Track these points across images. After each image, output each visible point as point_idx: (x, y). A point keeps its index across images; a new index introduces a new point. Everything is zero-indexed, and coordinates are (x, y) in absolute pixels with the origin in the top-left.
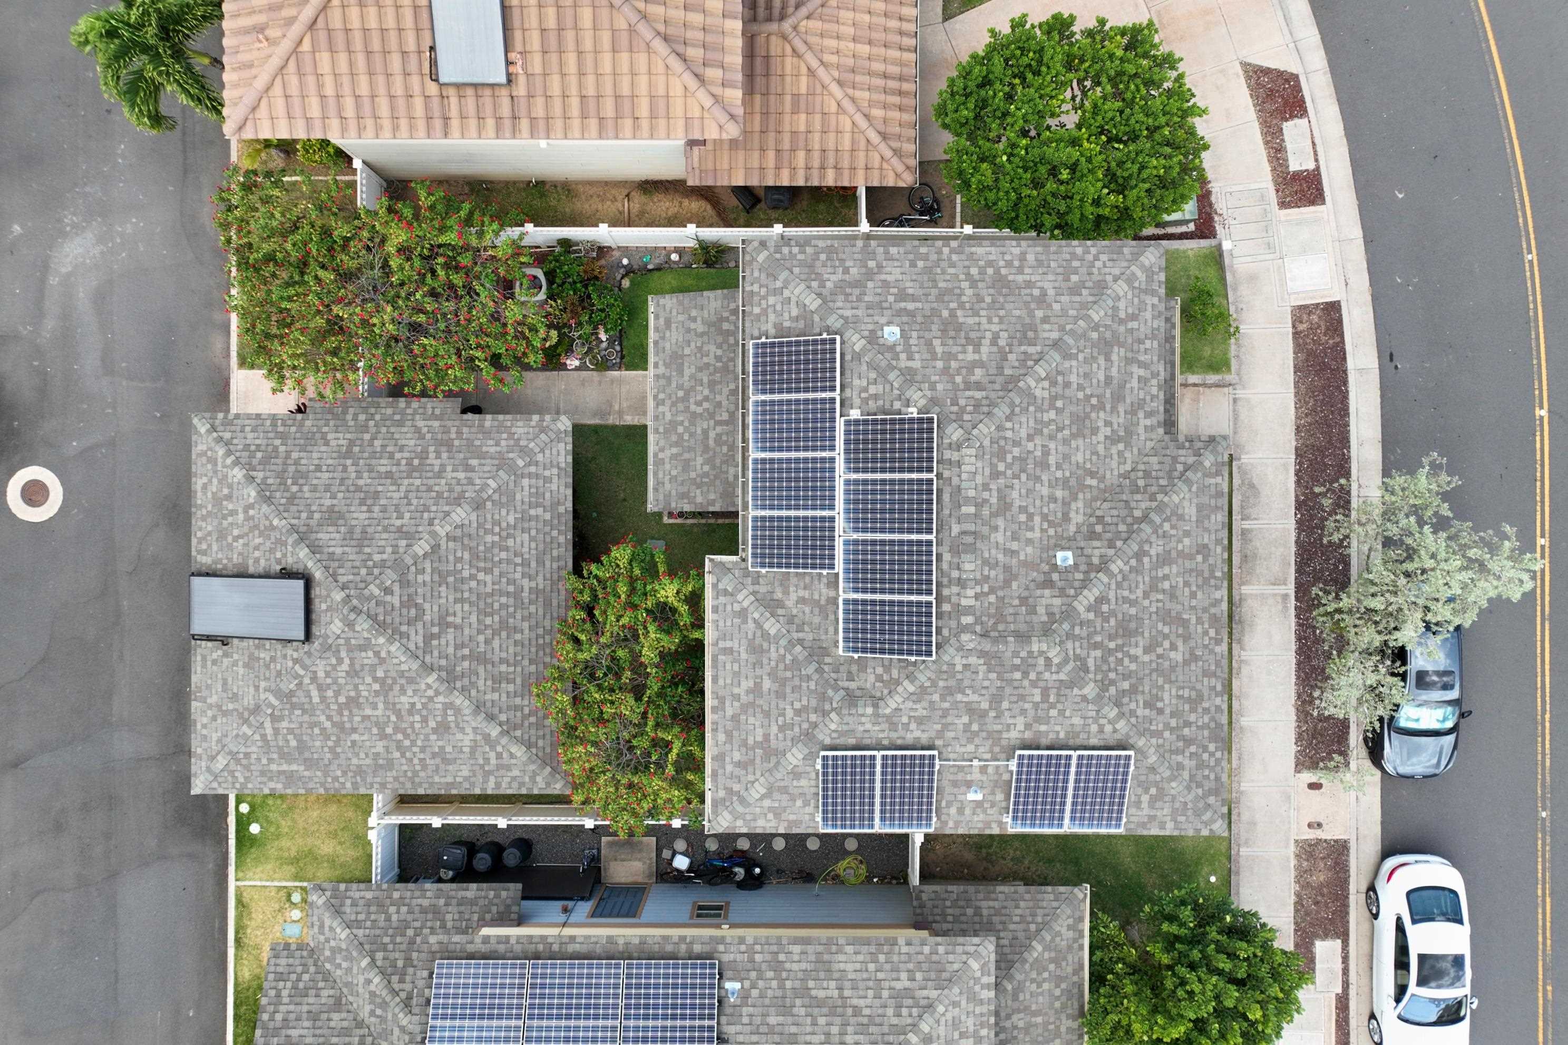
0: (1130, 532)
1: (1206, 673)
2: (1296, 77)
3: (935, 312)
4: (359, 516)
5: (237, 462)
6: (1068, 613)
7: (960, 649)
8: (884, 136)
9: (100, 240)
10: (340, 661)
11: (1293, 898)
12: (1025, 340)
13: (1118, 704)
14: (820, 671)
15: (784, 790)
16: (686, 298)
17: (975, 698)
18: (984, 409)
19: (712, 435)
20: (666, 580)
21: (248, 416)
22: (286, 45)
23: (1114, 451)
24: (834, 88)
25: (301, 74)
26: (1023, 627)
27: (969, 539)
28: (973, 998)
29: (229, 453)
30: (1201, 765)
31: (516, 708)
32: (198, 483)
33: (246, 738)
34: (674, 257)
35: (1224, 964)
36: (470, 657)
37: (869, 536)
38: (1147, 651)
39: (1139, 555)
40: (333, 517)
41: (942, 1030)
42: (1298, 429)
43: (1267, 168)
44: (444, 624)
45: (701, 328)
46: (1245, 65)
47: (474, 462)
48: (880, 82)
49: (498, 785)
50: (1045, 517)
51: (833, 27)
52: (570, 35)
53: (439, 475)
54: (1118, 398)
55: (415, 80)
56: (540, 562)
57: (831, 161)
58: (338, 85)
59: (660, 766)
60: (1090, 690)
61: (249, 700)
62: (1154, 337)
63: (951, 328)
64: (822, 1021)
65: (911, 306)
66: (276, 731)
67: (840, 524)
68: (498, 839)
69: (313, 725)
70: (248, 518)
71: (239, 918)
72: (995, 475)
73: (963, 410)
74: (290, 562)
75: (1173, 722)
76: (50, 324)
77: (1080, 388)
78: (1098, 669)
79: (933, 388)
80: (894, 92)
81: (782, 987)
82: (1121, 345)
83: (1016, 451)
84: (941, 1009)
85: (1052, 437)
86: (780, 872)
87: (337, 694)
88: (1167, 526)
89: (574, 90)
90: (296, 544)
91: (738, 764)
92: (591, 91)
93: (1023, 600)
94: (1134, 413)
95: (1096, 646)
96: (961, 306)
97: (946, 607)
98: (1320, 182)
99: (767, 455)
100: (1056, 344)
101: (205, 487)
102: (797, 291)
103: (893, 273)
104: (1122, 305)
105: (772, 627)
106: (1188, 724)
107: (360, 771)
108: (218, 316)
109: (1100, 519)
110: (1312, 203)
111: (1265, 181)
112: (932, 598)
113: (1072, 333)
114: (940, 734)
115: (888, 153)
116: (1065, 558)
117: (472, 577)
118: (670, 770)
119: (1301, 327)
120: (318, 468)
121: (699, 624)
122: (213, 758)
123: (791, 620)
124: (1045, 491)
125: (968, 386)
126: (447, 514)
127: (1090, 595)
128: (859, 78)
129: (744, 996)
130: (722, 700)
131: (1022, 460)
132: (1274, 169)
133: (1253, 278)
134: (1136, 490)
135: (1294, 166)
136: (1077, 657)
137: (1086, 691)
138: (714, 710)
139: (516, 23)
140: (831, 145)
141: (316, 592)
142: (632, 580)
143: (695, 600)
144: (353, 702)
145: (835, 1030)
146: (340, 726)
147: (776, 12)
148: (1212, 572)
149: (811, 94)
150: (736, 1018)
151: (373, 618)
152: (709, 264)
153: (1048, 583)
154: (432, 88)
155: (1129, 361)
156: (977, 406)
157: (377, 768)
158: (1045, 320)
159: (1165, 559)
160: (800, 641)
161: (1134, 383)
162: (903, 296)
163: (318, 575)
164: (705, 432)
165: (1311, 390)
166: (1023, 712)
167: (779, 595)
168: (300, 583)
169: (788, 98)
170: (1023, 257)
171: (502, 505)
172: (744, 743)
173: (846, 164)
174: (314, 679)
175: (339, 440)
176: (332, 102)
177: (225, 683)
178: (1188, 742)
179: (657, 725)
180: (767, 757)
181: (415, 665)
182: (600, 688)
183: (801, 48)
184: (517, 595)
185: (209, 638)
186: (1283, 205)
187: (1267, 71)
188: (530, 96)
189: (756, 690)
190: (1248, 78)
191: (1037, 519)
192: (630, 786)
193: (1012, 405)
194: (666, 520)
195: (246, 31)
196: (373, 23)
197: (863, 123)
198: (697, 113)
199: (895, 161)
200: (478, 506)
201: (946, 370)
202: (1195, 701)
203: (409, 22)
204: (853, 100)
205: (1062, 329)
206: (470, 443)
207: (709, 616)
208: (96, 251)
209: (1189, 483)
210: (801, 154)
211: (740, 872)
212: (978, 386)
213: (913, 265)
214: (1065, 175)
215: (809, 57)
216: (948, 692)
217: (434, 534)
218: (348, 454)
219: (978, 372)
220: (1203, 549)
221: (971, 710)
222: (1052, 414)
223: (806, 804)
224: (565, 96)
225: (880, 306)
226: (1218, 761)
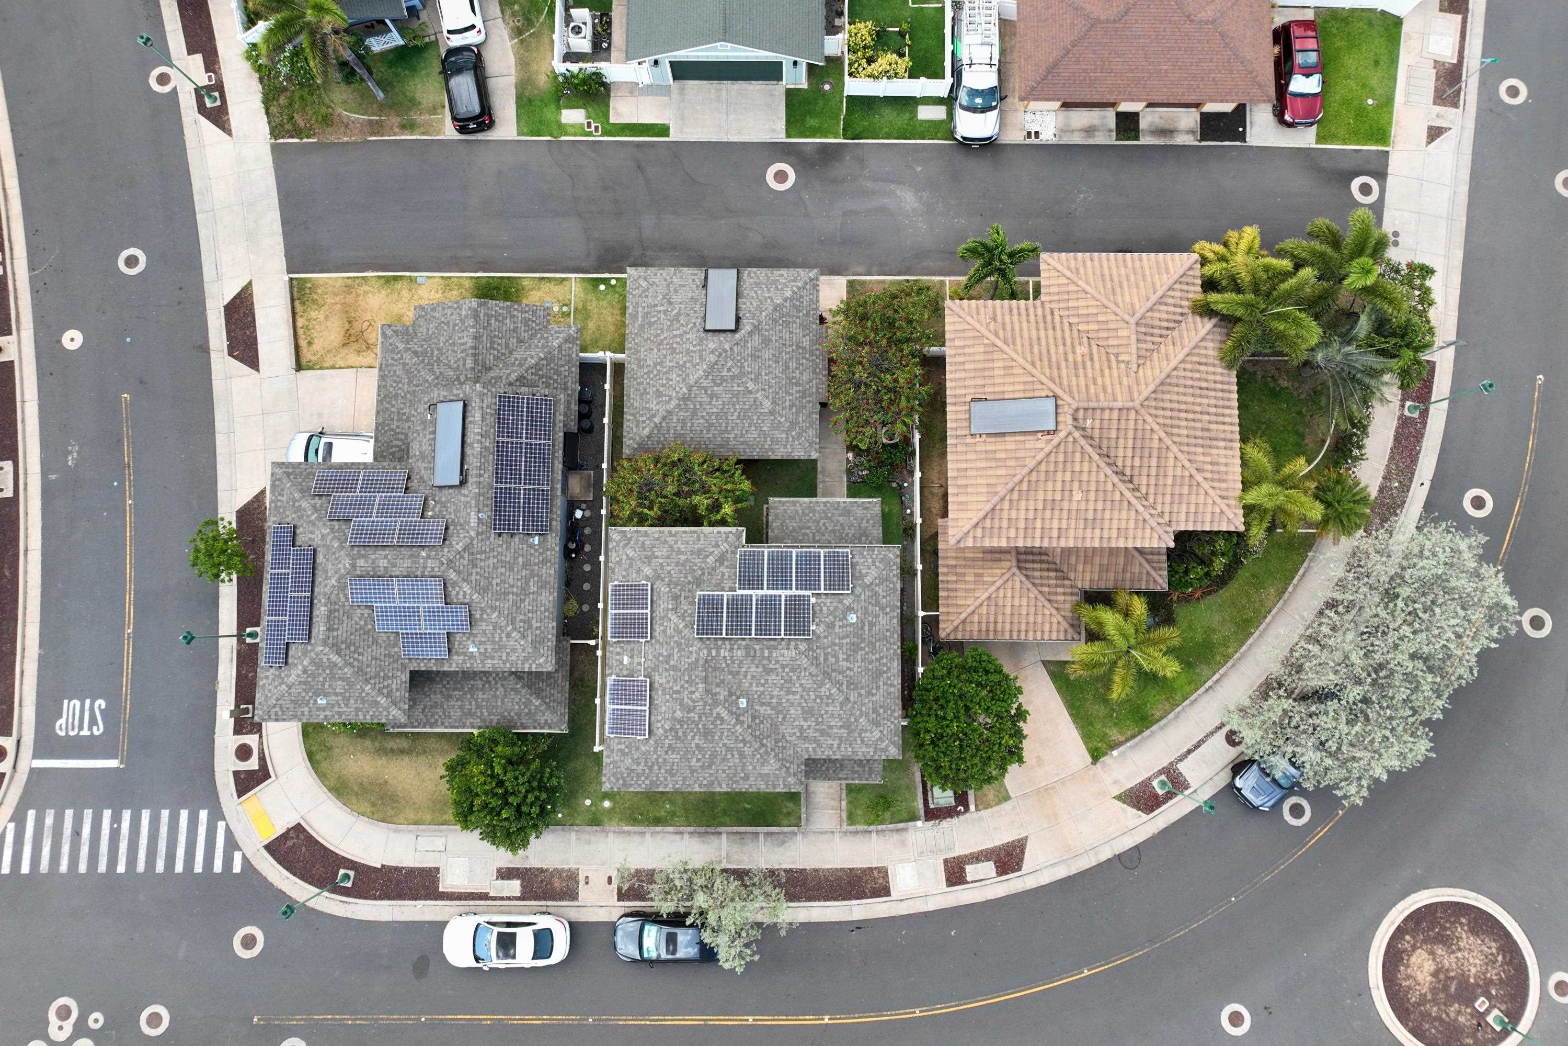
0: (755, 737)
1: (685, 779)
2: (1020, 869)
3: (863, 640)
4: (766, 354)
5: (794, 293)
6: (716, 703)
7: (700, 649)
8: (964, 622)
9: (913, 210)
10: (695, 346)
11: (545, 867)
12: (849, 684)
13: (671, 729)
14: (689, 583)
15: (631, 566)
16: (879, 518)
17: (676, 657)
18: (815, 661)
19: (808, 531)
20: (733, 508)
21: (818, 296)
22: (986, 333)
23: (796, 730)
24: (986, 595)
25: (974, 337)
26: (710, 680)
27: (752, 653)
28: (526, 659)
29: (799, 288)
30: (638, 776)
31: (668, 431)
32: (784, 272)
33: (656, 297)
34: (908, 511)
35: (531, 798)
36: (695, 408)
37: (754, 606)
38: (697, 745)
39: (744, 741)
40: (766, 341)
41: (512, 643)
42: (816, 870)
43: (967, 852)
44: (712, 396)
45: (864, 524)
46: (1026, 838)
47: (794, 410)
48: (992, 620)
49: (629, 420)
50: (763, 693)
51: (1017, 595)
52: (993, 464)
53: (788, 393)
54: (823, 733)
55: (972, 391)
56: (743, 443)
57: (952, 594)
58: (970, 355)
59: (640, 505)
60: (679, 714)
61: (675, 299)
62: (853, 752)
63: (855, 648)
64: (519, 584)
65: (866, 628)
66: (659, 312)
67: (760, 592)
68: (594, 416)
69: (662, 330)
70: (766, 298)
71: (555, 279)
72: (783, 667)
73: (814, 651)
74: (744, 321)
75: (661, 760)
76: (870, 185)
77: (827, 712)
78: (689, 718)
79: (825, 637)
80: (987, 627)
81: (535, 564)
82: (849, 734)
83: (794, 678)
84: (522, 642)
85: (802, 696)
86: (571, 568)
87: (678, 343)
88: (758, 756)
89: (969, 465)
90: (752, 324)
91: (643, 544)
92: (969, 473)
93: (723, 681)
94: (815, 741)
95: (700, 717)
96: (867, 653)
97: (720, 643)
98: (959, 884)
99: (794, 558)
100: (847, 699)
101: (782, 275)
102: (874, 572)
103: (883, 620)
104: (868, 734)
105: (711, 560)
106: (660, 768)
107: (637, 351)
108: (875, 269)
109: (762, 722)
110: (948, 880)
111: (960, 850)
112: (724, 636)
113: (853, 708)
114: (658, 641)
115: (955, 624)
116: (743, 703)
117: (735, 410)
118: (639, 510)
119: (875, 873)
120: (791, 333)
121: (712, 524)
122: (645, 279)
123: (714, 569)
124: (775, 693)
125: (826, 654)
126: (767, 398)
127: (725, 714)
128: (993, 608)
129: (532, 546)
130: (675, 535)
131: (790, 681)
132: (966, 856)
133: (903, 843)
134: (777, 741)
135: (968, 868)
136: (695, 707)
137: (678, 712)
138: (670, 532)
139: (999, 439)
140: (959, 594)
141: (729, 335)
142: (733, 491)
143: (723, 522)
144: (673, 351)
145: (515, 590)
146: (661, 343)
147: (1023, 565)
148: (736, 782)
149: (984, 583)
150: (522, 542)
151: (716, 363)
152: (905, 530)
153: (731, 694)
154: (969, 399)
155: (840, 738)
156: (816, 658)
157: (639, 360)
158: (860, 695)
159: (742, 755)
160: (703, 574)
161: (830, 742)
162: (871, 625)
163: (737, 336)
164: (809, 528)
165: (839, 879)
166: (668, 682)
167: (726, 563)
168: (733, 327)
169: (981, 571)
170: (892, 685)
171: (772, 424)
172: (654, 546)
173: (950, 602)
174: (686, 332)
175: (806, 342)
176: (962, 351)
177: (684, 286)
178: (651, 769)
179: (661, 503)
180: (647, 557)
181: (692, 382)
182: (680, 475)
183: (1005, 577)
184: (726, 431)
185: (706, 278)
186: (946, 862)
187: (1023, 852)
188: (966, 444)
189: (680, 552)
190: (1019, 841)
191: (762, 689)
192: (631, 490)
193: (817, 676)
194: (765, 506)
195: (994, 312)
196: (997, 372)
197: (969, 610)
198: (960, 524)
199: (951, 628)
200: (771, 413)
201: (835, 644)
202: (670, 772)
203: (997, 389)
204: (981, 605)
205: (855, 703)
206: (804, 407)
207: (716, 529)
208: (908, 208)
209: (780, 769)
210: (954, 578)
211: (573, 546)
212: (826, 660)
213: (888, 630)
214: (940, 713)
215: (1000, 582)
216: (678, 644)
217: (757, 391)
218: (798, 347)
219: (833, 660)
220: (746, 778)
221: (670, 656)
222: (813, 697)
223: (624, 577)
224: (967, 461)
225: (866, 612)
226: (640, 785)
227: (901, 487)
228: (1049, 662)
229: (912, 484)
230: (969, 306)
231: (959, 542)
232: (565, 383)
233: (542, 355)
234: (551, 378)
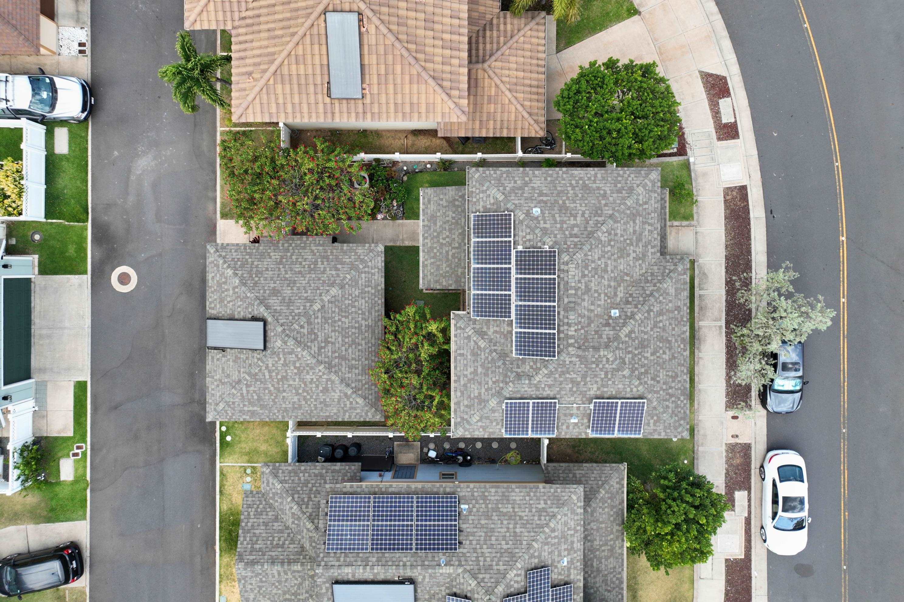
0: (645, 301)
1: (679, 365)
2: (725, 78)
3: (556, 201)
4: (287, 292)
5: (229, 267)
6: (617, 338)
7: (568, 354)
8: (530, 114)
9: (155, 158)
10: (279, 359)
11: (725, 471)
12: (597, 214)
13: (639, 379)
14: (504, 364)
15: (487, 418)
16: (438, 190)
17: (575, 376)
18: (578, 247)
19: (450, 253)
20: (432, 322)
21: (233, 245)
22: (263, 82)
23: (637, 264)
24: (507, 93)
25: (268, 94)
26: (596, 344)
27: (572, 305)
28: (573, 512)
29: (225, 262)
30: (677, 406)
31: (359, 381)
32: (209, 276)
33: (234, 395)
34: (429, 166)
36: (339, 357)
37: (527, 303)
38: (652, 354)
39: (649, 311)
40: (275, 292)
41: (559, 527)
42: (727, 247)
43: (711, 122)
44: (327, 342)
45: (444, 203)
46: (700, 72)
47: (339, 266)
48: (528, 89)
49: (350, 417)
50: (606, 294)
51: (507, 65)
52: (391, 77)
53: (324, 272)
54: (639, 240)
55: (320, 97)
56: (370, 313)
57: (505, 125)
58: (285, 98)
59: (430, 408)
60: (626, 372)
61: (235, 377)
62: (655, 212)
63: (563, 209)
64: (505, 522)
65: (545, 199)
66: (248, 392)
67: (513, 298)
68: (345, 443)
69: (265, 389)
70: (235, 293)
71: (221, 481)
72: (584, 276)
73: (569, 247)
74: (256, 313)
75: (664, 387)
76: (131, 199)
77: (622, 236)
78: (630, 363)
79: (555, 236)
80: (534, 93)
81: (487, 507)
82: (640, 216)
83: (593, 265)
84: (559, 517)
85: (609, 258)
86: (479, 458)
87: (277, 374)
88: (661, 298)
89: (392, 101)
90: (258, 305)
91: (467, 406)
92: (399, 101)
93: (596, 332)
94: (646, 246)
95: (629, 352)
96: (568, 198)
97: (562, 335)
98: (737, 128)
99: (480, 266)
100: (611, 216)
101: (213, 278)
102: (493, 191)
103: (537, 183)
104: (641, 198)
105: (482, 344)
106: (671, 388)
107: (286, 410)
108: (210, 194)
109: (631, 295)
110: (733, 138)
111: (710, 127)
112: (555, 331)
113: (618, 211)
114: (559, 392)
115: (532, 122)
116: (615, 313)
117: (340, 320)
118: (434, 409)
119: (728, 198)
120: (267, 269)
121: (447, 341)
122: (217, 404)
123: (491, 341)
124: (606, 283)
125: (571, 236)
126: (328, 291)
127: (626, 330)
128: (518, 88)
129: (470, 511)
130: (459, 377)
131: (596, 269)
132: (715, 122)
133: (705, 174)
134: (647, 281)
135: (724, 121)
136: (621, 358)
137: (625, 373)
138: (455, 381)
139: (367, 71)
140: (506, 118)
141: (269, 327)
142: (416, 322)
143: (445, 331)
144: (284, 378)
145: (511, 526)
146: (278, 389)
147: (481, 58)
148: (682, 318)
149: (497, 95)
150: (466, 521)
151: (295, 339)
152: (445, 170)
153: (607, 325)
154: (328, 100)
155: (644, 223)
156: (575, 245)
157: (294, 408)
158: (606, 205)
159: (660, 313)
160: (495, 351)
161: (646, 233)
162: (541, 194)
163: (270, 319)
164: (447, 252)
165: (733, 228)
166: (596, 382)
167: (485, 329)
168: (261, 324)
169: (486, 97)
170: (595, 176)
171: (353, 286)
172: (469, 397)
173: (512, 127)
174: (267, 367)
175: (275, 256)
176: (281, 106)
177: (223, 369)
178: (671, 396)
179: (427, 389)
180: (480, 403)
181: (314, 361)
182: (401, 372)
183: (492, 75)
184: (359, 328)
185: (215, 348)
186: (719, 139)
187: (711, 75)
188: (372, 103)
189: (475, 372)
190: (702, 78)
191: (603, 296)
192: (416, 416)
193: (591, 245)
194: (424, 291)
195: (243, 74)
196: (302, 72)
197: (520, 108)
198: (447, 110)
199: (535, 126)
200: (342, 287)
201: (561, 228)
202: (674, 377)
203: (318, 71)
204: (516, 98)
205: (613, 209)
206: (337, 258)
207: (453, 338)
208: (153, 164)
209: (671, 278)
210: (492, 122)
211: (460, 459)
212: (576, 236)
213: (546, 179)
214: (615, 135)
215: (496, 79)
216: (563, 373)
217: (322, 300)
218: (281, 262)
219: (576, 229)
220: (678, 308)
221: (572, 381)
222: (609, 248)
223: (497, 424)
224: (387, 103)
225: (531, 199)
226: (685, 405)
227: (407, 172)
228: (557, 47)
229: (405, 163)
230: (238, 98)
231: (463, 112)
232: (316, 475)
233: (289, 499)
234: (311, 490)
